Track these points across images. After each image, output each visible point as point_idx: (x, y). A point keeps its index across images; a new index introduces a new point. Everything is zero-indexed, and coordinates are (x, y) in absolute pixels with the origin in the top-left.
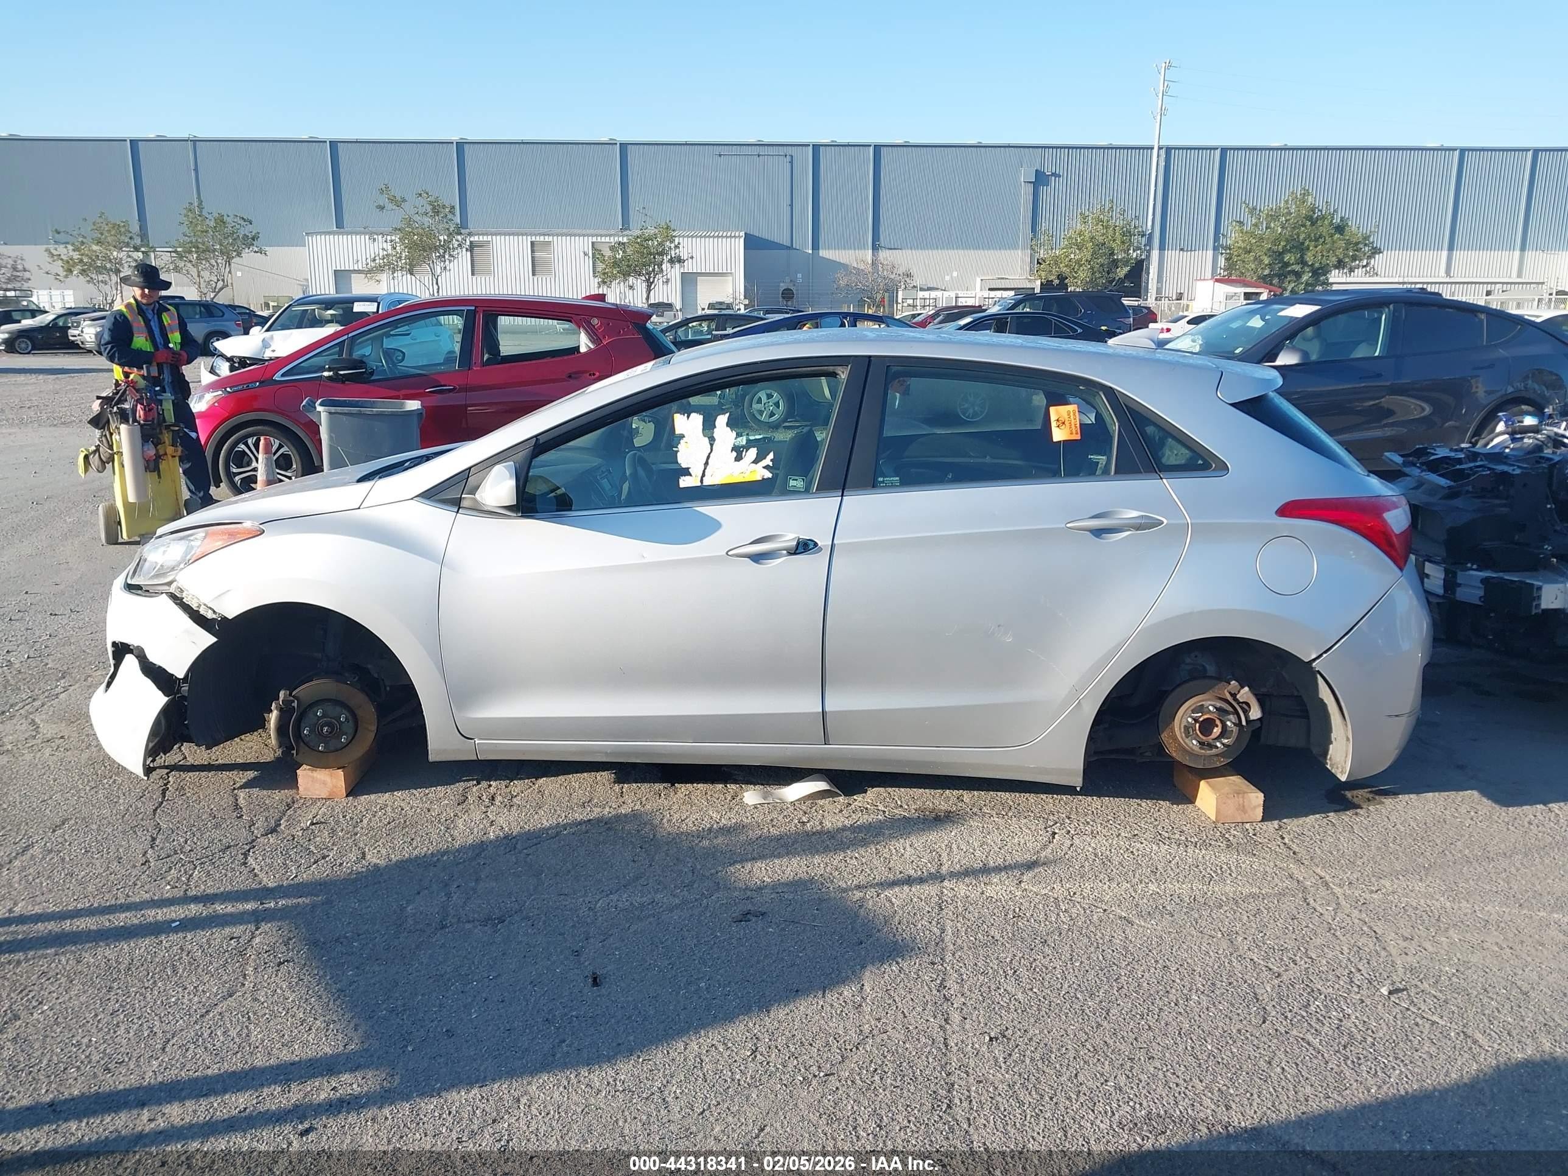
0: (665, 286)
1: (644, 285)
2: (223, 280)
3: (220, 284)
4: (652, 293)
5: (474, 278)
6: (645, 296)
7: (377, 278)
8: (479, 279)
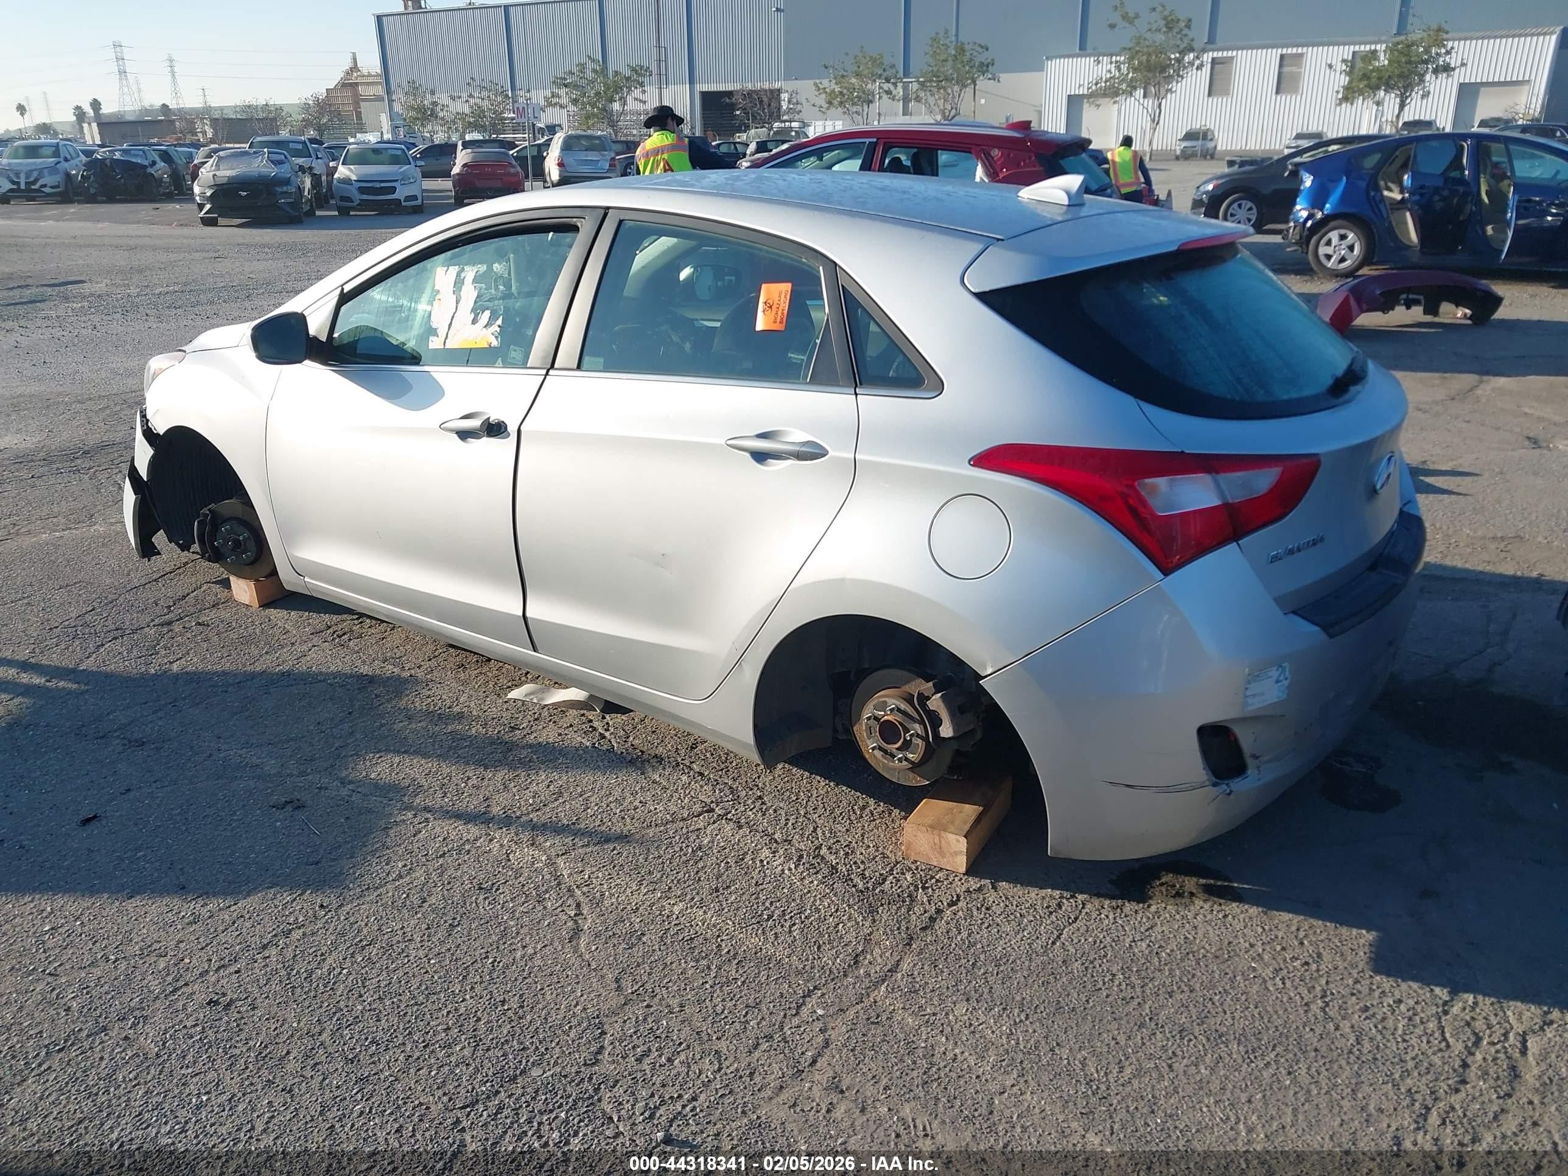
0: (1425, 101)
1: (1398, 100)
2: (956, 109)
3: (954, 111)
4: (1407, 108)
5: (1211, 99)
6: (1396, 112)
7: (1098, 103)
8: (1215, 99)
